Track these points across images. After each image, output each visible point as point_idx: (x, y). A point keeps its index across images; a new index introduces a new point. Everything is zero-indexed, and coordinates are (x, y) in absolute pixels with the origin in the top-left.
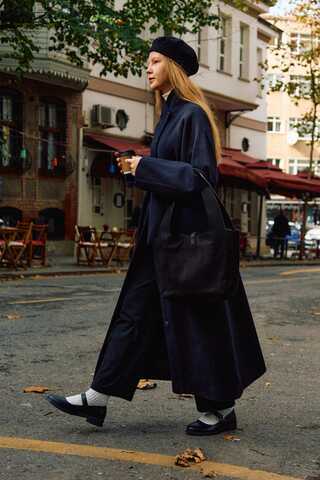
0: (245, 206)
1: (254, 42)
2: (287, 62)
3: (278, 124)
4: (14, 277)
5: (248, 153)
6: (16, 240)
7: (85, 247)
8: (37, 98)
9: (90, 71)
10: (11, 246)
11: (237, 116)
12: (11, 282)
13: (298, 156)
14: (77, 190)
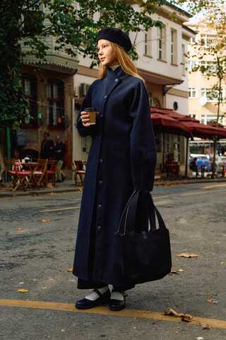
0: (176, 145)
1: (180, 40)
2: (202, 52)
3: (194, 92)
4: (37, 194)
5: (177, 112)
6: (37, 170)
7: (80, 174)
8: (46, 80)
9: (78, 62)
10: (35, 175)
11: (170, 88)
12: (36, 197)
13: (207, 112)
14: (72, 138)
